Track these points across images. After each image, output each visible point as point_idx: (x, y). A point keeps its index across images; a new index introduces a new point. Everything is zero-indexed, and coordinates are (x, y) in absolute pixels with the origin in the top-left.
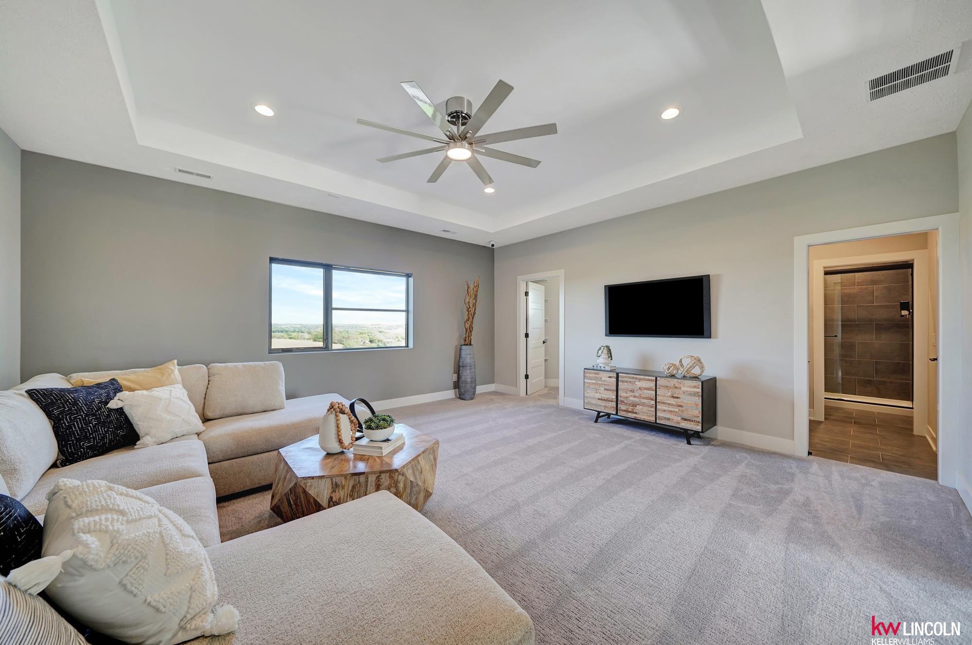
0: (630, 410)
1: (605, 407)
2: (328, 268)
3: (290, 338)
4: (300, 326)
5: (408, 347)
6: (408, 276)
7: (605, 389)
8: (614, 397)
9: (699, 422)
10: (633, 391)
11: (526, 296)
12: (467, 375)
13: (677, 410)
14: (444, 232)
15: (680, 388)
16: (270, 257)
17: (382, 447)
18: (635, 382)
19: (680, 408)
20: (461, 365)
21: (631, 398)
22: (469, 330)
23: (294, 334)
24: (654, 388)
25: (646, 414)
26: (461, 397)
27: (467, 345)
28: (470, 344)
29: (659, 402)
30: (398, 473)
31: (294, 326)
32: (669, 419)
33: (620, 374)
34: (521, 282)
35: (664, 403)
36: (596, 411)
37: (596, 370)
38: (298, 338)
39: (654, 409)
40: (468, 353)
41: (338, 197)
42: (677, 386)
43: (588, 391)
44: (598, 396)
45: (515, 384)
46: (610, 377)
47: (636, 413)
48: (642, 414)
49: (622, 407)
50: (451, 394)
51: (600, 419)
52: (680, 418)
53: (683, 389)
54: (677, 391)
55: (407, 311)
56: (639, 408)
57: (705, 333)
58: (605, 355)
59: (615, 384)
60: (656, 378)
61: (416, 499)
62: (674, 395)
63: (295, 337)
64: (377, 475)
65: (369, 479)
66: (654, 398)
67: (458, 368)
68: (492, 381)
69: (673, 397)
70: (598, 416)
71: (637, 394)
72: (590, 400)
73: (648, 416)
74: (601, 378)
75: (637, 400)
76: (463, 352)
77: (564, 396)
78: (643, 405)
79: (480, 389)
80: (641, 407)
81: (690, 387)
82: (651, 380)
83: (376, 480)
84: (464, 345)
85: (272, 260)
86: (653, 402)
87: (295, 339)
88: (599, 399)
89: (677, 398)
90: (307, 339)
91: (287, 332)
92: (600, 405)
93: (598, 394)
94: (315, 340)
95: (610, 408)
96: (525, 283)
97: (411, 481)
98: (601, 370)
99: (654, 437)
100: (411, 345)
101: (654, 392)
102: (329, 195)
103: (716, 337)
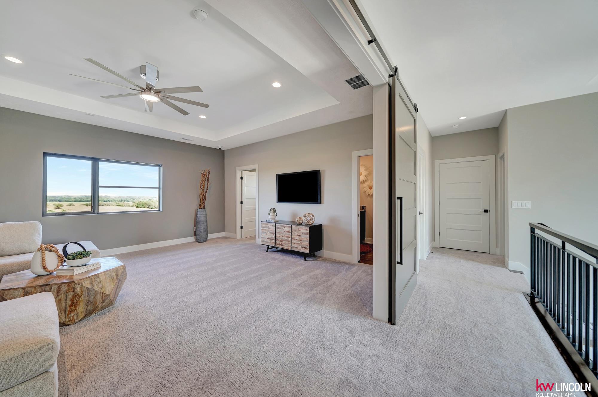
0: (280, 244)
1: (270, 243)
2: (95, 161)
3: (118, 206)
4: (127, 197)
5: (160, 211)
6: (160, 166)
7: (270, 233)
8: (274, 237)
9: (308, 248)
10: (281, 233)
11: (241, 179)
12: (201, 227)
13: (299, 243)
14: (183, 140)
15: (301, 231)
16: (44, 152)
17: (74, 270)
18: (283, 228)
19: (301, 241)
20: (197, 221)
21: (281, 237)
22: (204, 199)
23: (121, 203)
24: (291, 231)
25: (287, 246)
26: (198, 241)
27: (201, 209)
28: (204, 209)
29: (292, 239)
30: (74, 283)
31: (122, 197)
32: (296, 248)
33: (277, 224)
34: (238, 171)
35: (294, 239)
36: (267, 245)
37: (267, 222)
38: (124, 205)
39: (290, 243)
40: (202, 214)
41: (94, 116)
42: (299, 229)
43: (263, 234)
44: (267, 237)
45: (235, 232)
46: (272, 226)
47: (283, 245)
48: (285, 246)
49: (277, 242)
50: (192, 239)
51: (269, 250)
52: (301, 247)
53: (302, 231)
54: (300, 232)
55: (159, 188)
56: (284, 242)
57: (319, 201)
58: (272, 214)
59: (274, 230)
60: (291, 226)
61: (94, 298)
62: (299, 235)
63: (122, 205)
64: (58, 285)
65: (53, 288)
66: (290, 237)
67: (196, 223)
68: (223, 230)
69: (298, 236)
70: (268, 249)
71: (284, 235)
72: (264, 239)
73: (288, 247)
74: (268, 227)
75: (283, 238)
76: (198, 213)
77: (258, 238)
78: (286, 240)
79: (210, 236)
80: (285, 242)
81: (304, 230)
82: (289, 227)
83: (57, 288)
84: (200, 209)
85: (46, 154)
86: (290, 239)
87: (122, 206)
88: (267, 239)
89: (300, 236)
90: (132, 206)
91: (115, 201)
92: (268, 242)
93: (267, 236)
94: (137, 207)
95: (271, 243)
96: (241, 171)
97: (87, 288)
98: (268, 222)
99: (290, 258)
100: (161, 210)
101: (290, 233)
102: (86, 114)
103: (323, 203)
